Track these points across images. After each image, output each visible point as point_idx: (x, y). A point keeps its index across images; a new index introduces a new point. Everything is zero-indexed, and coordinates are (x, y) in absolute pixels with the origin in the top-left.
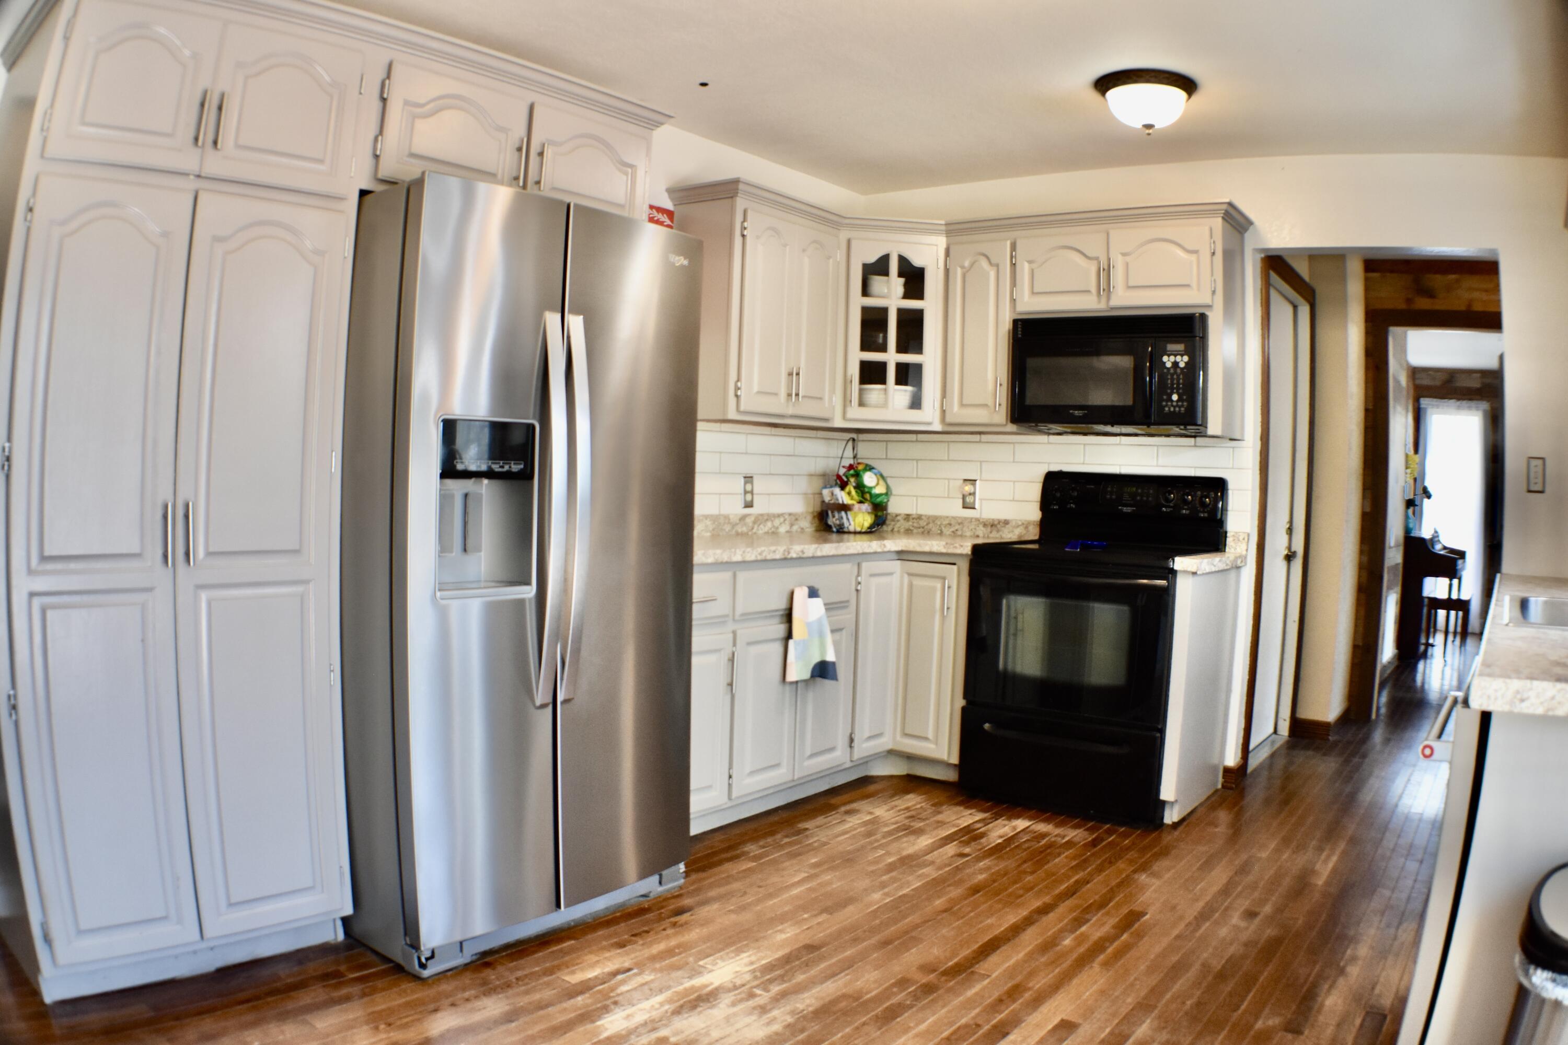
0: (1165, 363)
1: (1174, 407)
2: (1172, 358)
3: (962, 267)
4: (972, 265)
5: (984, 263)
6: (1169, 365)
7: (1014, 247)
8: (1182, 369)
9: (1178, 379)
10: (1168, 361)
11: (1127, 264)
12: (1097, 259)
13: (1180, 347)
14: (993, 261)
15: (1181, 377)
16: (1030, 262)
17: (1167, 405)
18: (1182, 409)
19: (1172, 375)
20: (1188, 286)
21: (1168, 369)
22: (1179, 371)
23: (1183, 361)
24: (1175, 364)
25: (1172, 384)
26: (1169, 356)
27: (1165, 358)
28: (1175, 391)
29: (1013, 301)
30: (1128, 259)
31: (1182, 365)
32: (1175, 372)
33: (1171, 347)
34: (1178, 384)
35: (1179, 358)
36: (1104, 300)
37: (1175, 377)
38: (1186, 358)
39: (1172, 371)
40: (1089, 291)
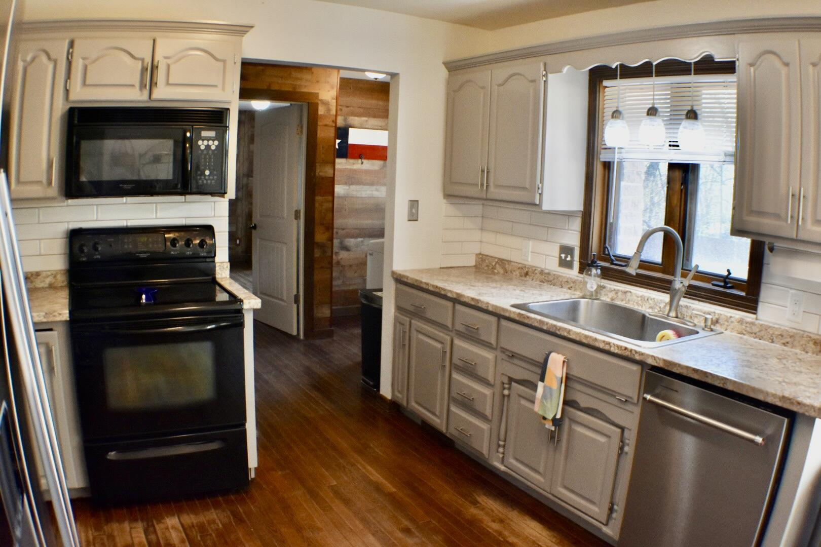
0: (200, 146)
1: (207, 180)
2: (206, 143)
3: (24, 61)
4: (34, 59)
5: (44, 58)
6: (203, 147)
7: (72, 44)
8: (213, 151)
9: (210, 158)
10: (202, 145)
11: (168, 66)
12: (143, 60)
13: (212, 134)
14: (53, 56)
15: (212, 156)
16: (84, 59)
17: (200, 179)
18: (213, 181)
19: (205, 155)
20: (216, 86)
21: (202, 151)
22: (210, 152)
23: (214, 145)
24: (208, 147)
25: (205, 162)
26: (203, 140)
27: (200, 142)
28: (207, 168)
29: (67, 91)
30: (169, 61)
31: (213, 148)
32: (208, 153)
33: (204, 134)
34: (210, 162)
35: (211, 143)
36: (146, 93)
37: (208, 157)
38: (216, 143)
39: (205, 152)
40: (133, 86)
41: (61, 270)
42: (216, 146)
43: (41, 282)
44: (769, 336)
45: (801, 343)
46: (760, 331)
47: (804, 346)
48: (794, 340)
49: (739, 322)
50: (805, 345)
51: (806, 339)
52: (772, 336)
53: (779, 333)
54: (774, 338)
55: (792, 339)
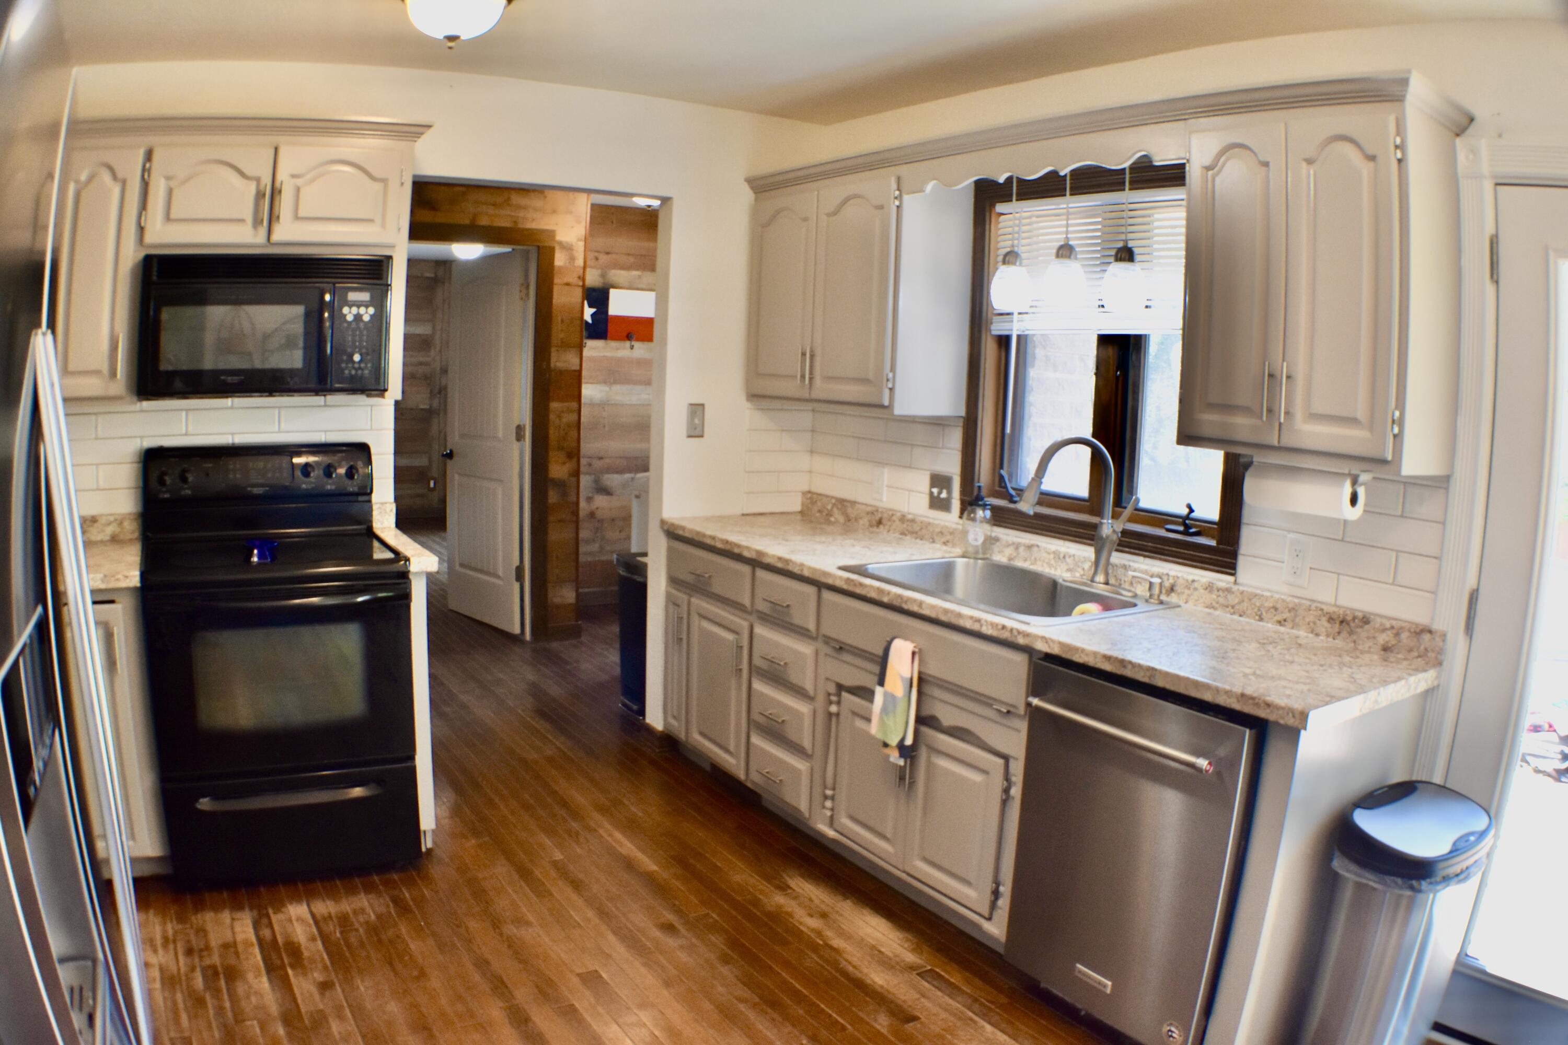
0: (345, 316)
1: (356, 370)
2: (354, 310)
3: (77, 182)
4: (91, 179)
5: (106, 177)
6: (350, 318)
7: (149, 156)
8: (366, 323)
9: (361, 336)
10: (349, 313)
11: (298, 190)
12: (258, 180)
13: (365, 296)
14: (120, 175)
15: (365, 333)
16: (168, 178)
17: (347, 368)
18: (366, 372)
19: (354, 330)
20: (370, 221)
21: (350, 323)
22: (362, 325)
23: (367, 314)
24: (358, 317)
25: (354, 341)
26: (350, 307)
27: (346, 310)
28: (357, 350)
29: (141, 229)
30: (299, 182)
31: (366, 318)
32: (358, 328)
33: (352, 296)
34: (361, 341)
35: (362, 310)
36: (263, 231)
37: (358, 333)
38: (371, 310)
39: (354, 325)
40: (242, 221)
41: (130, 514)
42: (371, 316)
43: (99, 532)
44: (1256, 610)
45: (1307, 620)
46: (1239, 603)
47: (1312, 625)
48: (1296, 616)
49: (1206, 589)
50: (1315, 623)
51: (1315, 613)
52: (1259, 610)
53: (1271, 605)
54: (1264, 613)
55: (1292, 614)
